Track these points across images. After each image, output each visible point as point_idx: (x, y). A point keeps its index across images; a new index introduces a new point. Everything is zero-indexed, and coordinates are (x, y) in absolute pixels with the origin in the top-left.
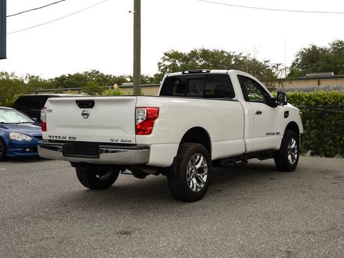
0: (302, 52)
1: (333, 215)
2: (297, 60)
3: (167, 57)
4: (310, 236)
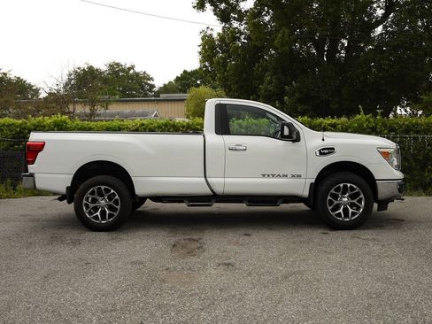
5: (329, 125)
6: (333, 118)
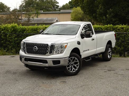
5: (120, 28)
6: (122, 25)
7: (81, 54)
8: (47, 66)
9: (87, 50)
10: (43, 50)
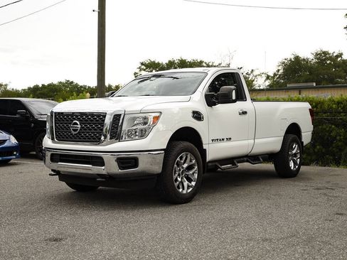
0: (284, 63)
1: (296, 222)
2: (278, 71)
3: (143, 67)
4: (265, 244)
7: (205, 147)
8: (104, 172)
9: (223, 139)
10: (93, 131)
